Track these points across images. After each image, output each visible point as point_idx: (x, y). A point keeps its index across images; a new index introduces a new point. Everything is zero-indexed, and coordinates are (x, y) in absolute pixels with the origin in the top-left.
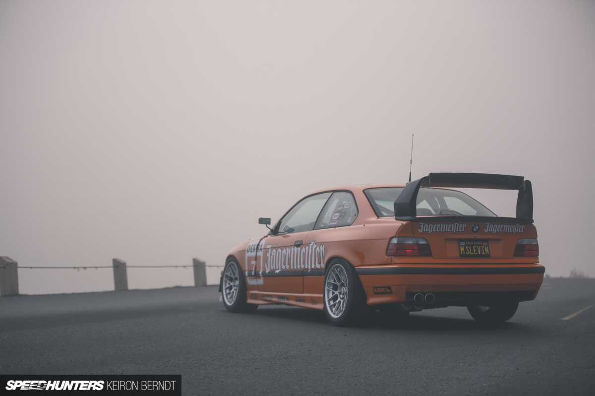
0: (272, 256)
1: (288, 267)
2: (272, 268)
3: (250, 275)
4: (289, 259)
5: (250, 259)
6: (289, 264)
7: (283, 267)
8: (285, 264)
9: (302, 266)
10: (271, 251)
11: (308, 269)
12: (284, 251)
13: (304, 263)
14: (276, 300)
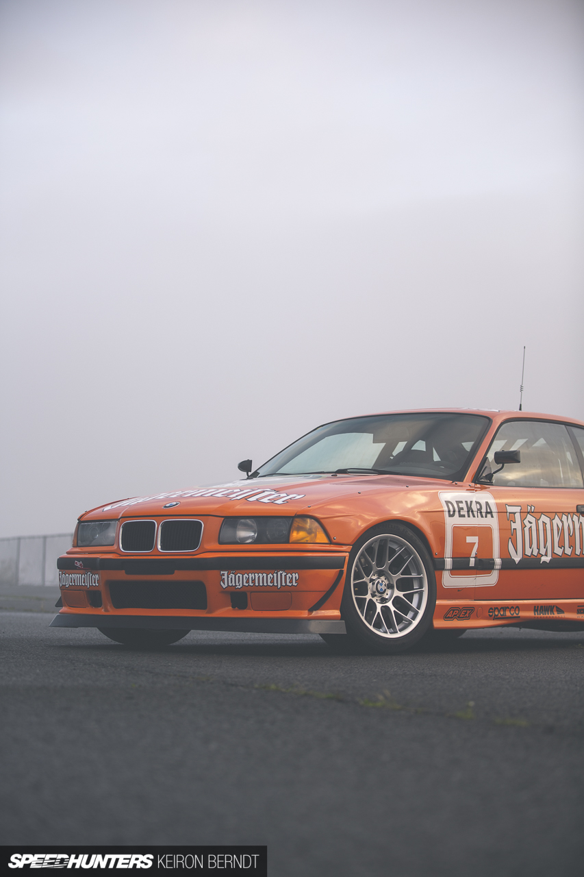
0: (526, 530)
1: (568, 551)
2: (528, 552)
3: (461, 566)
5: (462, 531)
14: (531, 614)
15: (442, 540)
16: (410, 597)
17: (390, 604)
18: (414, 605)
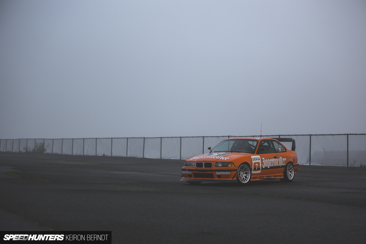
1: (272, 165)
2: (266, 166)
3: (255, 169)
4: (273, 163)
5: (255, 163)
6: (273, 164)
7: (271, 166)
8: (271, 164)
9: (278, 165)
10: (265, 160)
11: (280, 166)
12: (270, 160)
13: (279, 164)
14: (266, 178)
15: (252, 164)
16: (247, 175)
17: (244, 177)
18: (248, 177)
